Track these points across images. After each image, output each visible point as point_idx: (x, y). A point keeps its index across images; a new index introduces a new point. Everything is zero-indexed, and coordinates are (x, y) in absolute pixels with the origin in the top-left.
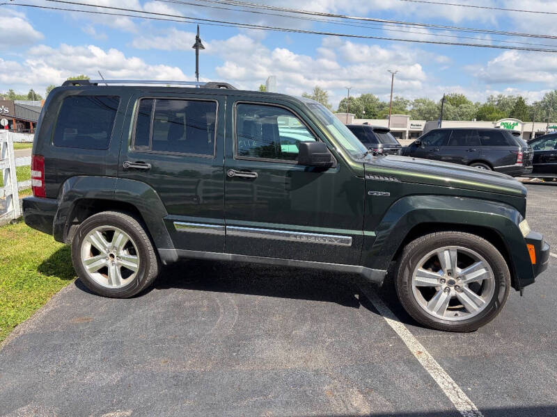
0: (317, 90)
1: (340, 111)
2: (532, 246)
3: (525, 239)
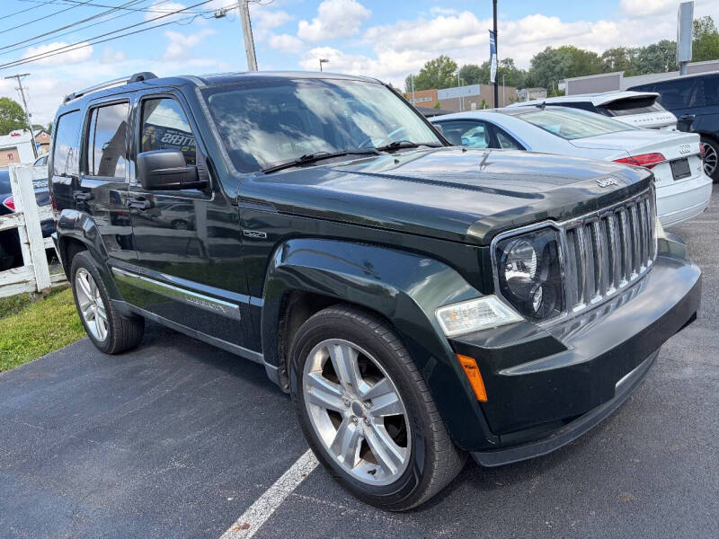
2: (471, 361)
3: (450, 341)
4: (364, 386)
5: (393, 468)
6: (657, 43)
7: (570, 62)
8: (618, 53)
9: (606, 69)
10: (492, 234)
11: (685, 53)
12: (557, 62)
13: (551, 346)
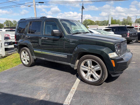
0: (128, 17)
1: (135, 22)
2: (113, 61)
3: (111, 58)
4: (93, 67)
5: (97, 78)
6: (104, 21)
7: (89, 22)
8: (98, 22)
9: (95, 24)
10: (115, 44)
11: (110, 23)
12: (87, 22)
13: (122, 59)
